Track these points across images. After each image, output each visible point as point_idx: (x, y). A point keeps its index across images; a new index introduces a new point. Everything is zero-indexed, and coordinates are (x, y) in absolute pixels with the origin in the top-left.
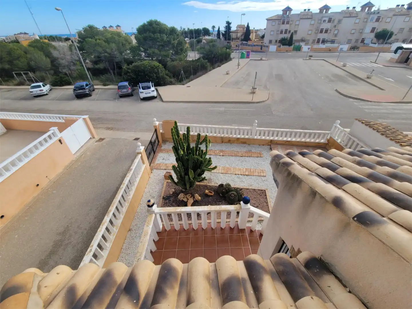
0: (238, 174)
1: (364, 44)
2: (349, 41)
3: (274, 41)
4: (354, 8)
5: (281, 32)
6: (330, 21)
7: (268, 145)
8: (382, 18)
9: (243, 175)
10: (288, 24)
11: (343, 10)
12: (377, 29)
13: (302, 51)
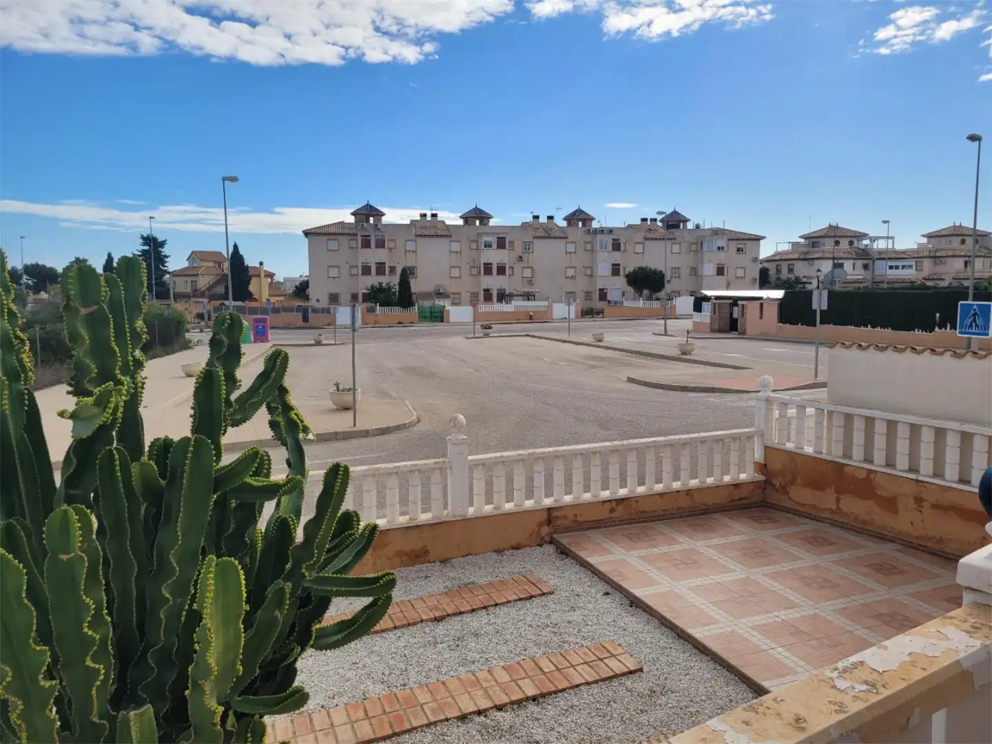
0: (479, 713)
1: (609, 302)
2: (570, 296)
3: (345, 297)
4: (550, 218)
5: (366, 270)
6: (501, 244)
7: (540, 545)
8: (625, 243)
9: (512, 703)
10: (383, 247)
11: (526, 223)
12: (624, 268)
13: (448, 322)
